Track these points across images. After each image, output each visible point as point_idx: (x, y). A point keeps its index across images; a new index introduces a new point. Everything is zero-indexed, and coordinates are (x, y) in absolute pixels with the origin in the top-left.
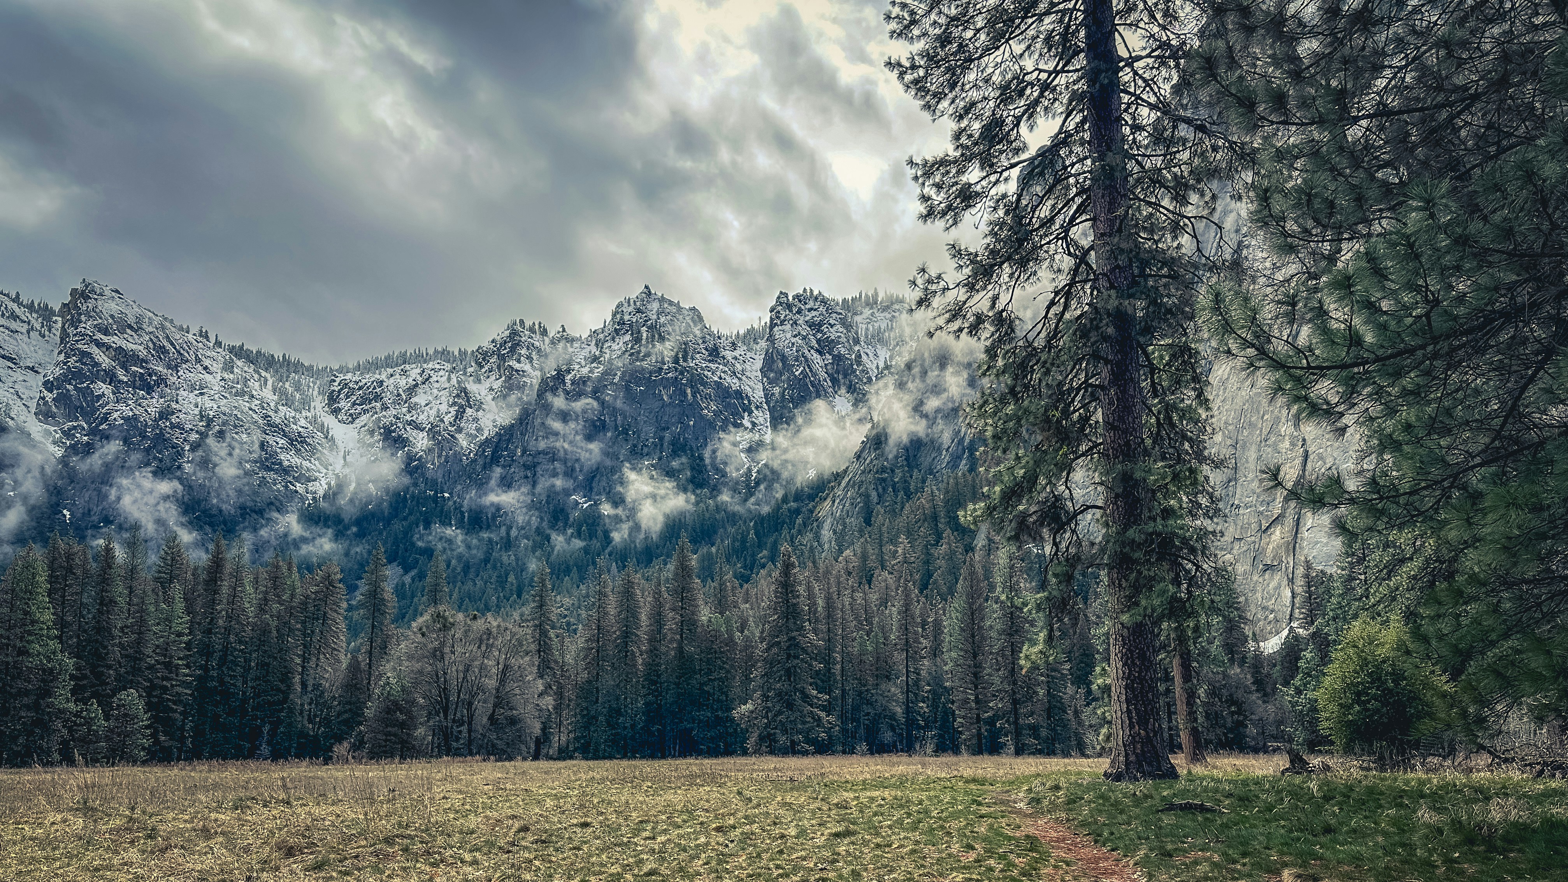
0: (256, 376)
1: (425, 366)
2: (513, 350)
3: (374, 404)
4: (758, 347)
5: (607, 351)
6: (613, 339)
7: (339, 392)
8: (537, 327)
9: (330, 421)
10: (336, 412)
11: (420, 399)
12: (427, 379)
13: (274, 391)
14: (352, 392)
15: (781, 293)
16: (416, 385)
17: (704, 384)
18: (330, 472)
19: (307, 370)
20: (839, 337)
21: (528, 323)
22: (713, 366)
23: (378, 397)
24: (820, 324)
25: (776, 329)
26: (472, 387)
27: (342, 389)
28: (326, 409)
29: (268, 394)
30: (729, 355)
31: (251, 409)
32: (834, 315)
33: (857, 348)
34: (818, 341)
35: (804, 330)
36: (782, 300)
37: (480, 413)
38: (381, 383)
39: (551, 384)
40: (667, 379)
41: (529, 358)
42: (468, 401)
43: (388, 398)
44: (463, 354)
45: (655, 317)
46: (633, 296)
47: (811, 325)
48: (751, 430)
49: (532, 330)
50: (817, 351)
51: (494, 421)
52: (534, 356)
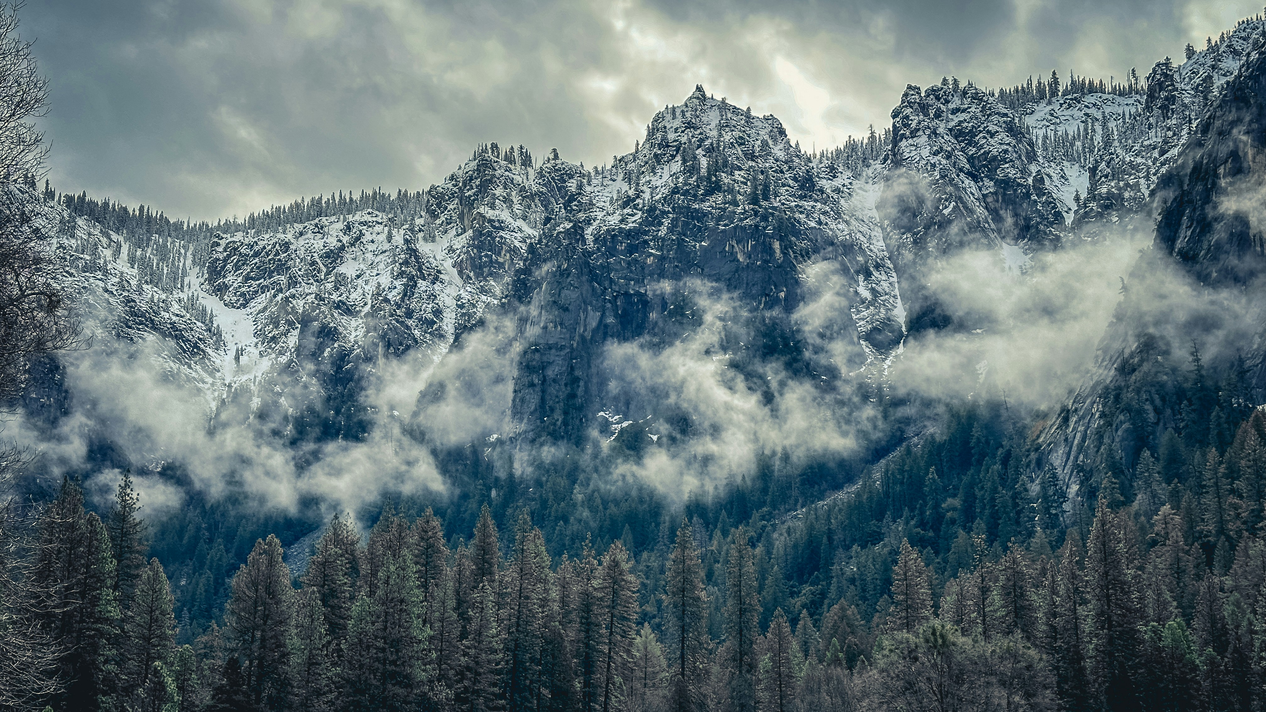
0: (104, 240)
1: (350, 218)
2: (484, 188)
3: (276, 278)
4: (870, 172)
5: (645, 188)
6: (653, 171)
7: (225, 260)
8: (516, 154)
9: (211, 303)
10: (220, 290)
11: (348, 269)
12: (358, 239)
13: (132, 261)
14: (244, 260)
15: (910, 87)
16: (342, 248)
17: (797, 234)
18: (219, 383)
19: (176, 230)
20: (1006, 151)
21: (504, 148)
22: (807, 204)
23: (282, 267)
24: (973, 133)
25: (903, 143)
26: (423, 247)
27: (229, 256)
28: (206, 286)
29: (122, 265)
30: (826, 184)
31: (106, 290)
32: (995, 118)
33: (1033, 168)
34: (970, 159)
35: (948, 142)
36: (911, 99)
37: (437, 286)
38: (286, 246)
39: (565, 242)
40: (743, 228)
41: (507, 200)
42: (420, 269)
43: (298, 268)
44: (403, 197)
45: (715, 133)
46: (680, 103)
47: (958, 133)
48: (872, 303)
49: (509, 159)
50: (970, 174)
51: (459, 298)
52: (515, 198)
